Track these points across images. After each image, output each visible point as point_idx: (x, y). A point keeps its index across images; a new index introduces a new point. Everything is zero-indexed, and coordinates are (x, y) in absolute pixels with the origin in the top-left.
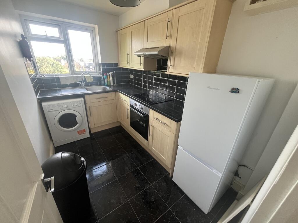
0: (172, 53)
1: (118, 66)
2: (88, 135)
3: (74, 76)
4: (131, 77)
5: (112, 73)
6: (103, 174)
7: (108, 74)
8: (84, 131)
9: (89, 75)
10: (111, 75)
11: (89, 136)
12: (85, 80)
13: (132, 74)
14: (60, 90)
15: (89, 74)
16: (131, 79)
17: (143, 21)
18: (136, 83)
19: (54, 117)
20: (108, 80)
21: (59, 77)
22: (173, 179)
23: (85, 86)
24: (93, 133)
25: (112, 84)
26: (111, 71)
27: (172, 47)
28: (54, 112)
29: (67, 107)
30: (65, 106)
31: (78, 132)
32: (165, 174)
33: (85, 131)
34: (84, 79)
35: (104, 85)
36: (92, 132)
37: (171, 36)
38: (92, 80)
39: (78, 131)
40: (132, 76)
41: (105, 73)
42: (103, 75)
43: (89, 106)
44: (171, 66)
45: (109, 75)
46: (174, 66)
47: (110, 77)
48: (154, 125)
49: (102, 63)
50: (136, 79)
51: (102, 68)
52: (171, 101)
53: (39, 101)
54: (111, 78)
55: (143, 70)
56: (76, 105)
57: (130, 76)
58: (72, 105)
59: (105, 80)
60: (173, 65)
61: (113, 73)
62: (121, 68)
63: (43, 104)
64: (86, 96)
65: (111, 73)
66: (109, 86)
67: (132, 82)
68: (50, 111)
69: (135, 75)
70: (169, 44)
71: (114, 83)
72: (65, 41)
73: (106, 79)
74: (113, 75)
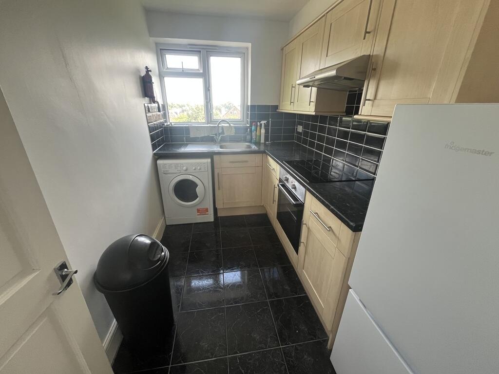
0: (375, 69)
1: (277, 110)
2: (210, 218)
3: (209, 125)
4: (298, 131)
5: (265, 122)
6: (208, 289)
7: (259, 124)
8: (207, 210)
9: (228, 125)
10: (263, 125)
11: (212, 220)
12: (223, 133)
13: (301, 124)
14: (186, 145)
15: (228, 123)
16: (299, 133)
17: (324, 15)
18: (305, 142)
19: (170, 182)
20: (258, 133)
21: (188, 127)
22: (331, 358)
23: (221, 141)
24: (221, 217)
25: (262, 141)
26: (264, 119)
27: (377, 56)
28: (169, 175)
29: (186, 170)
30: (185, 168)
31: (198, 211)
32: (319, 338)
33: (208, 212)
34: (220, 131)
35: (250, 142)
36: (219, 215)
37: (375, 30)
38: (233, 133)
39: (197, 209)
40: (300, 129)
41: (255, 122)
42: (251, 126)
43: (218, 174)
44: (369, 100)
45: (261, 125)
46: (375, 98)
47: (261, 129)
48: (310, 224)
49: (251, 105)
50: (306, 133)
51: (250, 113)
52: (365, 182)
53: (156, 157)
54: (263, 131)
55: (314, 113)
56: (199, 168)
57: (297, 129)
58: (194, 168)
59: (253, 133)
60: (372, 98)
61: (268, 122)
62: (283, 113)
63: (159, 162)
64: (215, 157)
65: (263, 122)
66: (258, 143)
67: (299, 139)
68: (165, 172)
69: (306, 126)
70: (369, 50)
71: (266, 139)
72: (204, 74)
73: (255, 132)
74: (266, 126)
